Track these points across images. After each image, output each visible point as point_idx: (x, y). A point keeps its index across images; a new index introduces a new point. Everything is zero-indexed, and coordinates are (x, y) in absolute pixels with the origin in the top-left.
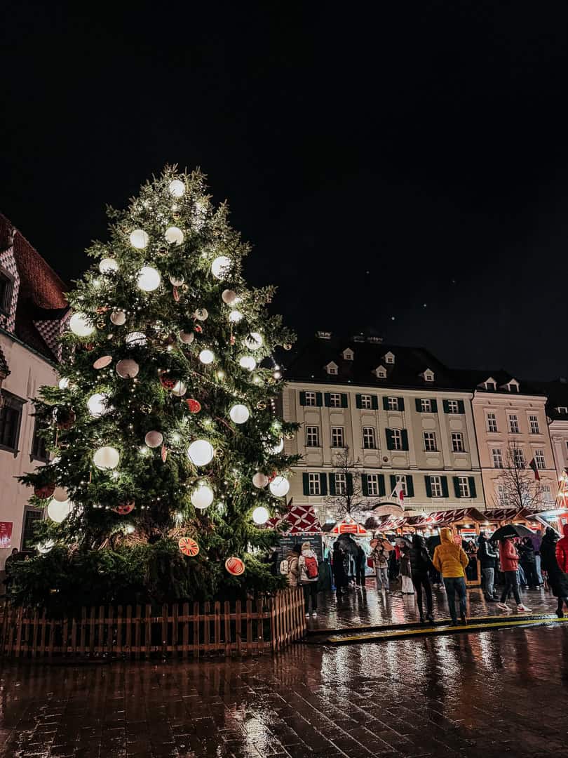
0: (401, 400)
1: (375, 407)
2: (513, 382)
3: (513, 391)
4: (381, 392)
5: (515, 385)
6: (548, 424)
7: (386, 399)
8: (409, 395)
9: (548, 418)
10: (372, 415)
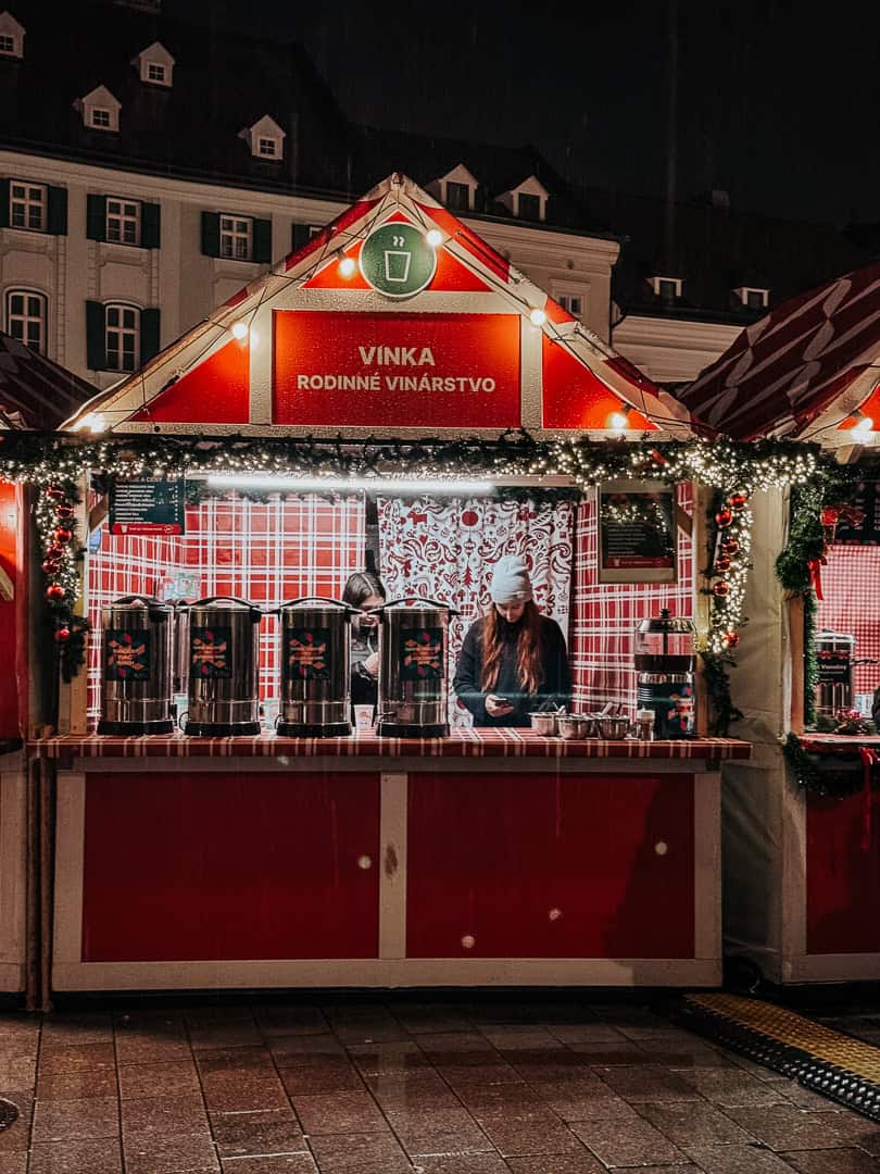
0: (151, 213)
1: (57, 225)
2: (531, 187)
3: (528, 216)
4: (81, 179)
5: (537, 198)
6: (612, 327)
7: (96, 203)
8: (181, 197)
9: (615, 306)
10: (41, 251)
